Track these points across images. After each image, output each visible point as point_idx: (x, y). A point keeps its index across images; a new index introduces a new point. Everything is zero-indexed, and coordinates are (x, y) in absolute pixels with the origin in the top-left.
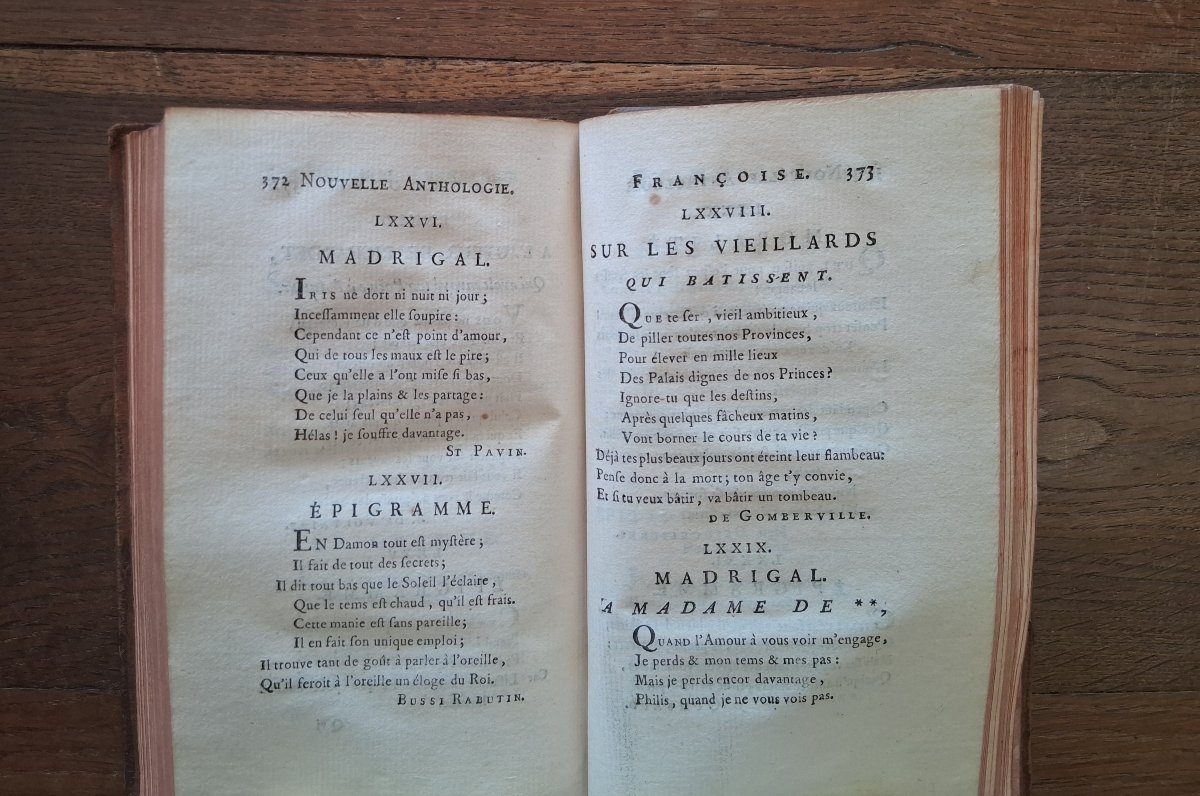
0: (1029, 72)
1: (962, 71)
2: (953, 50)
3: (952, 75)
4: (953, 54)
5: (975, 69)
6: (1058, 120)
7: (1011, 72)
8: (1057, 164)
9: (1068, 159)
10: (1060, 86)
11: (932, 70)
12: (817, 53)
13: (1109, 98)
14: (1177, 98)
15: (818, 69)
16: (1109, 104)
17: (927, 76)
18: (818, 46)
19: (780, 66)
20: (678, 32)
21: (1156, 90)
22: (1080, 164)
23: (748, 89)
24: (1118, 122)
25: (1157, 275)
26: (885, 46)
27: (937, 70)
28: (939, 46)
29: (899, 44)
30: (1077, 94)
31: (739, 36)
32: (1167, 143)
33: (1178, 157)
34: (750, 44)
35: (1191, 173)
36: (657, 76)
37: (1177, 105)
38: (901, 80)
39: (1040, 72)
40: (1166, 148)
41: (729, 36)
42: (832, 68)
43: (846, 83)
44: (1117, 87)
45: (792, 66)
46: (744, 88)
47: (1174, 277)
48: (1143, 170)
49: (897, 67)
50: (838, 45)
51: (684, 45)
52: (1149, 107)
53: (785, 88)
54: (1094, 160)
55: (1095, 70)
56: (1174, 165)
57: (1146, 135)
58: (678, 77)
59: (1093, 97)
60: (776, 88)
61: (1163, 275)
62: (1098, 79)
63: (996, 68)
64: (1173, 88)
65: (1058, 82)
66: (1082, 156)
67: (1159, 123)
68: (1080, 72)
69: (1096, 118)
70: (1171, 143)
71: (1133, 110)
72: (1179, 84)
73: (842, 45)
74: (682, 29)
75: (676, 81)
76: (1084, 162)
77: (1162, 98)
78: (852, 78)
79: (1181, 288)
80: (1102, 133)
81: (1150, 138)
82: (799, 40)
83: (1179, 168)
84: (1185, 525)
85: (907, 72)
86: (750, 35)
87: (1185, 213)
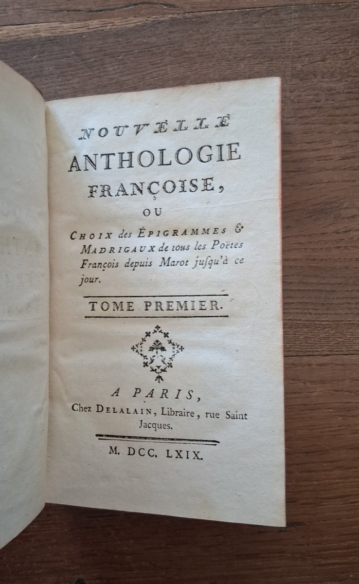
0: (209, 13)
1: (171, 16)
2: (165, 5)
3: (166, 18)
4: (165, 7)
5: (178, 14)
6: (226, 37)
7: (198, 14)
8: (228, 61)
9: (234, 58)
10: (227, 19)
11: (154, 16)
12: (91, 13)
13: (255, 23)
14: (296, 18)
15: (93, 21)
16: (256, 26)
17: (152, 20)
18: (92, 9)
19: (72, 21)
20: (17, 9)
21: (283, 16)
22: (241, 60)
23: (56, 35)
24: (261, 35)
25: (292, 118)
26: (128, 6)
27: (157, 16)
28: (157, 4)
29: (136, 5)
30: (236, 22)
31: (49, 8)
32: (292, 43)
33: (299, 51)
34: (55, 11)
35: (307, 59)
36: (6, 32)
37: (296, 23)
38: (138, 24)
39: (215, 12)
40: (291, 47)
41: (44, 8)
42: (100, 20)
43: (108, 27)
44: (260, 16)
45: (79, 21)
46: (53, 35)
47: (301, 118)
48: (278, 60)
49: (135, 17)
50: (102, 8)
51: (20, 15)
52: (279, 25)
53: (76, 32)
54: (250, 57)
55: (246, 8)
56: (296, 55)
57: (279, 40)
58: (18, 31)
59: (247, 22)
60: (71, 33)
61: (295, 117)
62: (248, 13)
63: (189, 13)
64: (293, 14)
65: (226, 17)
66: (243, 55)
67: (286, 33)
68: (238, 10)
69: (248, 34)
70: (294, 43)
71: (269, 28)
72: (296, 11)
73: (105, 8)
74: (18, 7)
75: (17, 33)
76: (244, 59)
77: (287, 20)
78: (111, 24)
79: (306, 123)
80: (253, 42)
81: (282, 42)
82: (81, 7)
83: (300, 57)
84: (321, 258)
85: (141, 19)
86: (55, 7)
87: (306, 81)
